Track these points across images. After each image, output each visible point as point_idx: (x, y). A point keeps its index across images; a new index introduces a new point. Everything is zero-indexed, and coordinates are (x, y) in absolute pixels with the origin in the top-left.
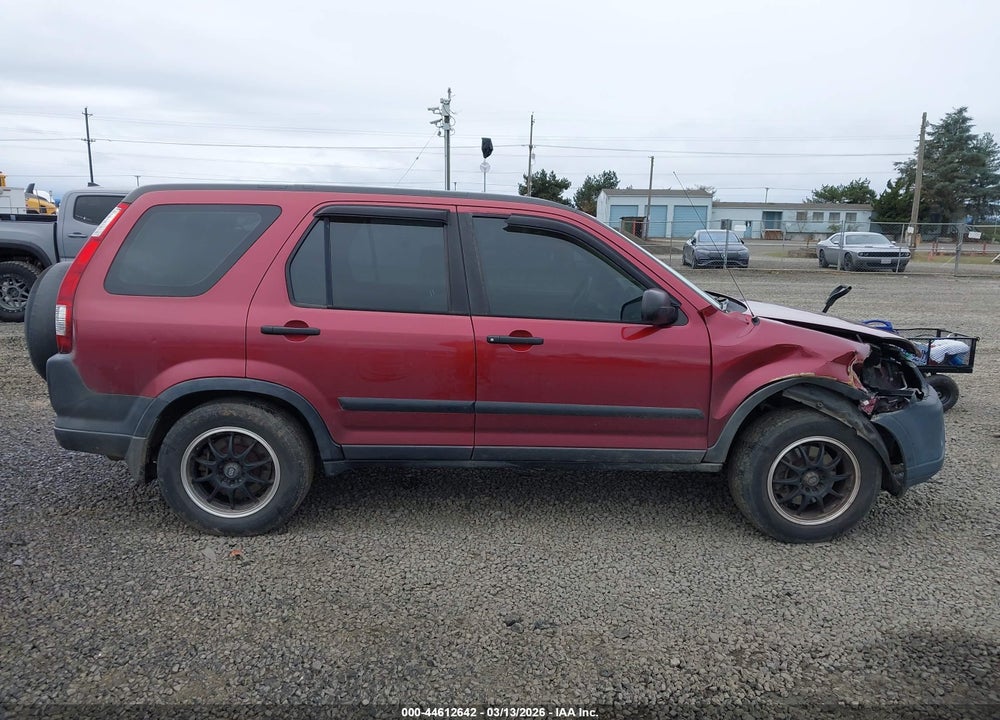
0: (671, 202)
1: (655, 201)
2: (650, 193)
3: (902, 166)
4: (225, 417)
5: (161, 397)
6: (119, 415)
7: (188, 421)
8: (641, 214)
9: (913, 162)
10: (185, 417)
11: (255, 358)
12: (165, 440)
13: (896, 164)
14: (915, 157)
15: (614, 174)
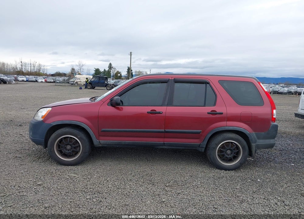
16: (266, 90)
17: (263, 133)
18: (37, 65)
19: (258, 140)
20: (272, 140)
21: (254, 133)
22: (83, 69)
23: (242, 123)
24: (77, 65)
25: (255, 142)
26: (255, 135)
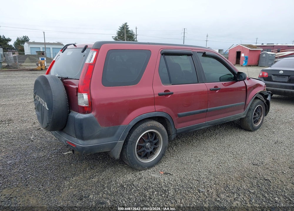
0: (51, 47)
1: (47, 46)
2: (45, 44)
3: (114, 38)
4: (149, 127)
5: (130, 124)
6: (112, 134)
7: (138, 131)
8: (42, 50)
9: (116, 37)
10: (136, 130)
11: (157, 105)
12: (130, 140)
13: (113, 37)
14: (117, 35)
15: (27, 37)
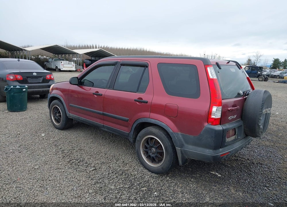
16: (211, 77)
17: (192, 136)
18: (217, 57)
19: (186, 145)
20: (207, 150)
21: (180, 133)
22: (260, 60)
23: (166, 117)
24: (254, 56)
25: (182, 146)
26: (181, 136)
